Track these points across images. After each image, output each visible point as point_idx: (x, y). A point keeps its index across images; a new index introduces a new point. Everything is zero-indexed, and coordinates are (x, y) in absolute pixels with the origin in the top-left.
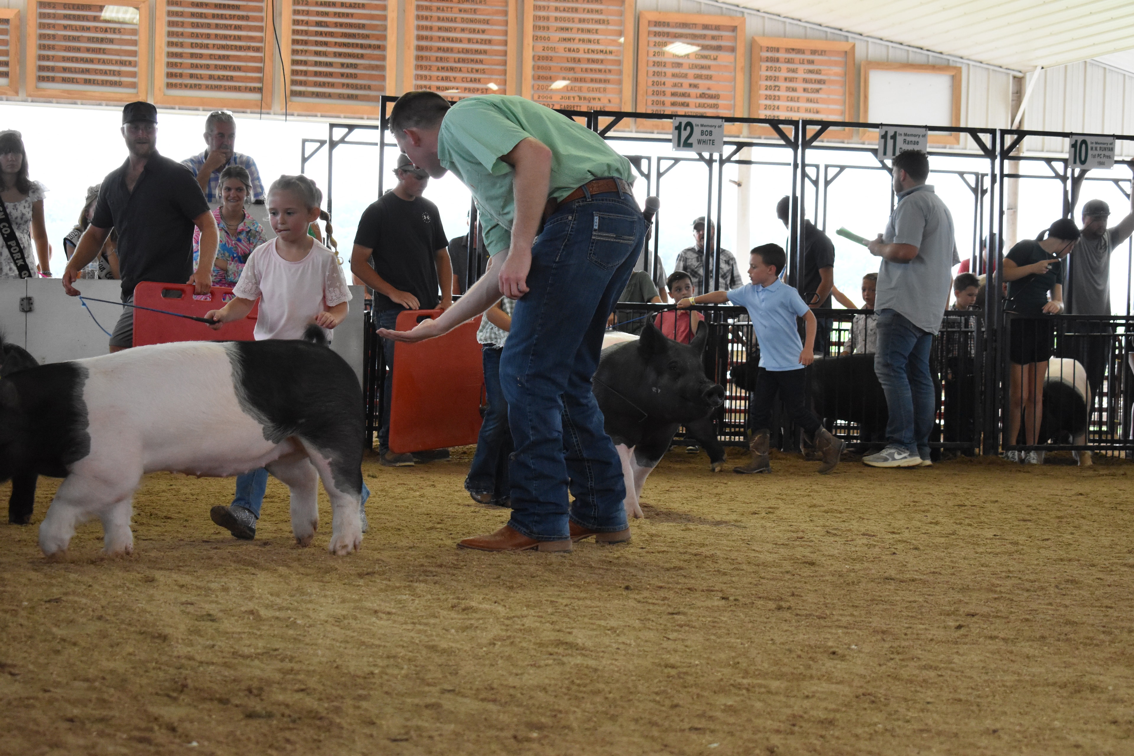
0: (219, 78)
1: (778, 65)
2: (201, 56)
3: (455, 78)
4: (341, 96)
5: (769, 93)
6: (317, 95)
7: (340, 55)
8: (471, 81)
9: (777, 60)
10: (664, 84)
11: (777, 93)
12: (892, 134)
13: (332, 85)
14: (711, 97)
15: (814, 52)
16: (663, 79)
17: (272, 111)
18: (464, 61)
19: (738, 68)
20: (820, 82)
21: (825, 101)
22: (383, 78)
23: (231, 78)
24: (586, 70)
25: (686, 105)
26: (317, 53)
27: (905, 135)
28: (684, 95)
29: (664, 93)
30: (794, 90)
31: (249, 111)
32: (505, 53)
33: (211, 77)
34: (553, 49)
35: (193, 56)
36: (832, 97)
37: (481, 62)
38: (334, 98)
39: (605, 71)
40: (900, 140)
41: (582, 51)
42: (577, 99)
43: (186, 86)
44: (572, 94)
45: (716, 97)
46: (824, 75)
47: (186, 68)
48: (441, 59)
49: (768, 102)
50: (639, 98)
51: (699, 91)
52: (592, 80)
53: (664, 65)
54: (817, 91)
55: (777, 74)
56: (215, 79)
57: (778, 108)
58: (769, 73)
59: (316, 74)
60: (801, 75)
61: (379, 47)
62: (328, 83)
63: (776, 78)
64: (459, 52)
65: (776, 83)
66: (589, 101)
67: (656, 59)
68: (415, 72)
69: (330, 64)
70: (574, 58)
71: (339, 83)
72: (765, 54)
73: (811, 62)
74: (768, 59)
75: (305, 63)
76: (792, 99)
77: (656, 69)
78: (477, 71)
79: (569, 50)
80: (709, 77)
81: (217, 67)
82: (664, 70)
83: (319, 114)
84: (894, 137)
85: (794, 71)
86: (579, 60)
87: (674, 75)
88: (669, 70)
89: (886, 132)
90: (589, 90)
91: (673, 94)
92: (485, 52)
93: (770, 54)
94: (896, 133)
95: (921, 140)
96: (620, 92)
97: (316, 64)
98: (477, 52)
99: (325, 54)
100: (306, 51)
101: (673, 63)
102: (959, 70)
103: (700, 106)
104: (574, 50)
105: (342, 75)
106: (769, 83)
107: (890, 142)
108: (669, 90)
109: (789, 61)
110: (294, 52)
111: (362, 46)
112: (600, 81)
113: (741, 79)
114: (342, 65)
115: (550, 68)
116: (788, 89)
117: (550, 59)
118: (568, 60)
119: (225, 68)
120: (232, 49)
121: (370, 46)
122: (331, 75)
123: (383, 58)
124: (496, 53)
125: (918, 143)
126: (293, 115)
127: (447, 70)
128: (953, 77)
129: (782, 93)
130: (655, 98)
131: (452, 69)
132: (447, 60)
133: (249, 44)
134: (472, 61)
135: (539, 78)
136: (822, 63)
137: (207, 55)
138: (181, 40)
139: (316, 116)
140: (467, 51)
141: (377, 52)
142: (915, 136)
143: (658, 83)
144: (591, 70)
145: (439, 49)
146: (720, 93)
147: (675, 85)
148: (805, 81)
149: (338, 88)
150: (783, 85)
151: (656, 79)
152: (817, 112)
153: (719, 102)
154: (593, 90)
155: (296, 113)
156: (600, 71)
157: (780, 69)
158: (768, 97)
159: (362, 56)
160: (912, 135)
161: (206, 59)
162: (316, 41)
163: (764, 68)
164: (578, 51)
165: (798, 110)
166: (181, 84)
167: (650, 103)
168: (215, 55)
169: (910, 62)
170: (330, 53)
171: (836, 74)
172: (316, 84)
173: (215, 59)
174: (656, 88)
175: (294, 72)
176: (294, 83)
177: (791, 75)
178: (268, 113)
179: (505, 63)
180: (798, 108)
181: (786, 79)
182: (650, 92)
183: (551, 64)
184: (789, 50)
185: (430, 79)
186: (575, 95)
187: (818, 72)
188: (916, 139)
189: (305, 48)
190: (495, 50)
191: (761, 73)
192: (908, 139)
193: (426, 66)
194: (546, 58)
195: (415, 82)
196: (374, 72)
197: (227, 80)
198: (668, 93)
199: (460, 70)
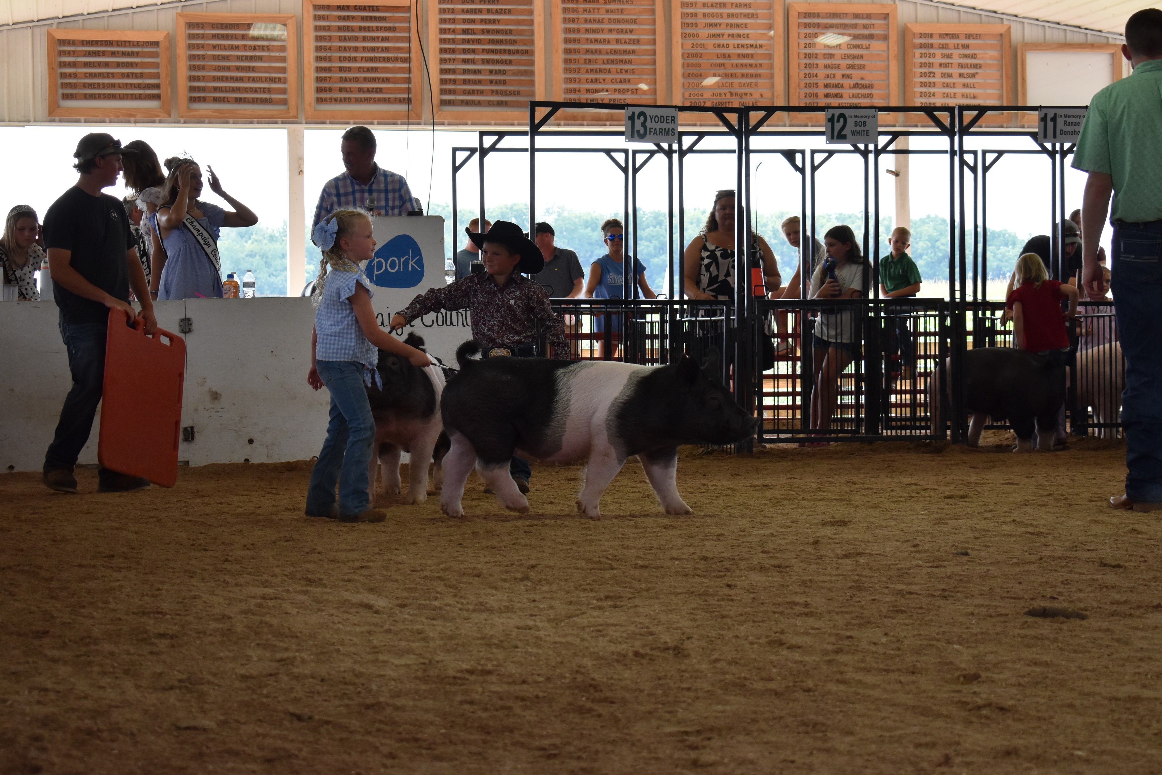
0: (369, 91)
1: (932, 51)
2: (349, 70)
3: (604, 80)
4: (490, 104)
5: (923, 80)
6: (467, 103)
7: (488, 62)
8: (621, 82)
9: (931, 46)
10: (816, 76)
11: (932, 80)
12: (1052, 116)
13: (481, 92)
14: (865, 87)
15: (968, 36)
16: (815, 71)
17: (422, 121)
18: (612, 62)
19: (891, 57)
20: (975, 66)
21: (982, 86)
22: (532, 83)
23: (380, 90)
24: (737, 65)
25: (840, 96)
26: (465, 61)
27: (1066, 116)
28: (837, 86)
29: (817, 85)
30: (950, 76)
31: (399, 122)
32: (654, 52)
33: (360, 90)
34: (703, 46)
35: (341, 69)
36: (988, 81)
37: (630, 62)
38: (485, 106)
39: (756, 66)
40: (1060, 122)
41: (731, 47)
42: (728, 95)
43: (336, 100)
44: (723, 91)
45: (871, 86)
46: (979, 59)
47: (335, 82)
48: (590, 61)
49: (923, 90)
50: (792, 91)
51: (852, 82)
52: (743, 76)
53: (816, 56)
54: (974, 75)
55: (931, 60)
56: (364, 92)
57: (934, 95)
58: (923, 60)
59: (465, 82)
60: (956, 60)
61: (526, 52)
62: (478, 90)
63: (931, 65)
64: (607, 53)
65: (931, 70)
66: (741, 97)
67: (808, 51)
68: (564, 76)
69: (478, 72)
70: (724, 54)
71: (488, 90)
72: (918, 41)
73: (966, 47)
74: (921, 46)
75: (454, 71)
76: (948, 85)
77: (808, 61)
78: (626, 71)
80: (862, 67)
81: (366, 80)
82: (816, 61)
83: (469, 122)
84: (1054, 119)
85: (949, 56)
86: (729, 56)
87: (826, 67)
88: (821, 62)
89: (1046, 114)
90: (740, 85)
91: (826, 86)
92: (634, 52)
93: (923, 41)
94: (1055, 114)
96: (772, 86)
97: (464, 72)
98: (625, 52)
99: (473, 62)
100: (454, 59)
101: (825, 54)
103: (854, 96)
104: (723, 46)
105: (491, 82)
106: (923, 70)
107: (1050, 124)
108: (821, 81)
109: (943, 47)
110: (442, 61)
111: (509, 52)
112: (752, 76)
113: (894, 68)
114: (491, 72)
115: (700, 65)
116: (943, 75)
117: (701, 56)
118: (718, 56)
119: (374, 80)
120: (380, 61)
121: (517, 52)
122: (479, 82)
123: (532, 63)
124: (644, 52)
126: (443, 124)
127: (596, 72)
128: (1113, 55)
129: (938, 80)
130: (808, 91)
131: (601, 71)
132: (596, 61)
133: (396, 55)
134: (621, 61)
135: (689, 75)
136: (978, 47)
137: (355, 68)
138: (329, 54)
139: (466, 124)
140: (615, 52)
141: (525, 57)
142: (1076, 117)
143: (810, 75)
144: (742, 65)
145: (588, 51)
146: (873, 82)
147: (828, 77)
148: (961, 66)
149: (487, 95)
150: (938, 71)
151: (808, 71)
152: (974, 97)
153: (874, 91)
154: (744, 85)
155: (446, 122)
156: (751, 65)
157: (934, 55)
158: (923, 85)
159: (510, 62)
160: (1072, 116)
161: (354, 72)
162: (464, 49)
163: (917, 55)
164: (728, 46)
165: (954, 96)
166: (331, 99)
167: (802, 96)
168: (363, 68)
169: (1068, 42)
170: (478, 60)
171: (992, 58)
172: (465, 92)
173: (364, 72)
174: (808, 81)
175: (443, 82)
176: (443, 92)
177: (946, 61)
178: (419, 124)
179: (654, 62)
180: (955, 94)
181: (940, 65)
182: (802, 85)
183: (701, 61)
184: (943, 36)
185: (580, 82)
186: (726, 91)
187: (974, 56)
188: (1076, 120)
189: (453, 56)
190: (644, 50)
191: (915, 60)
192: (1069, 120)
193: (575, 69)
194: (696, 55)
195: (564, 86)
196: (523, 78)
197: (377, 92)
198: (821, 85)
199: (610, 71)
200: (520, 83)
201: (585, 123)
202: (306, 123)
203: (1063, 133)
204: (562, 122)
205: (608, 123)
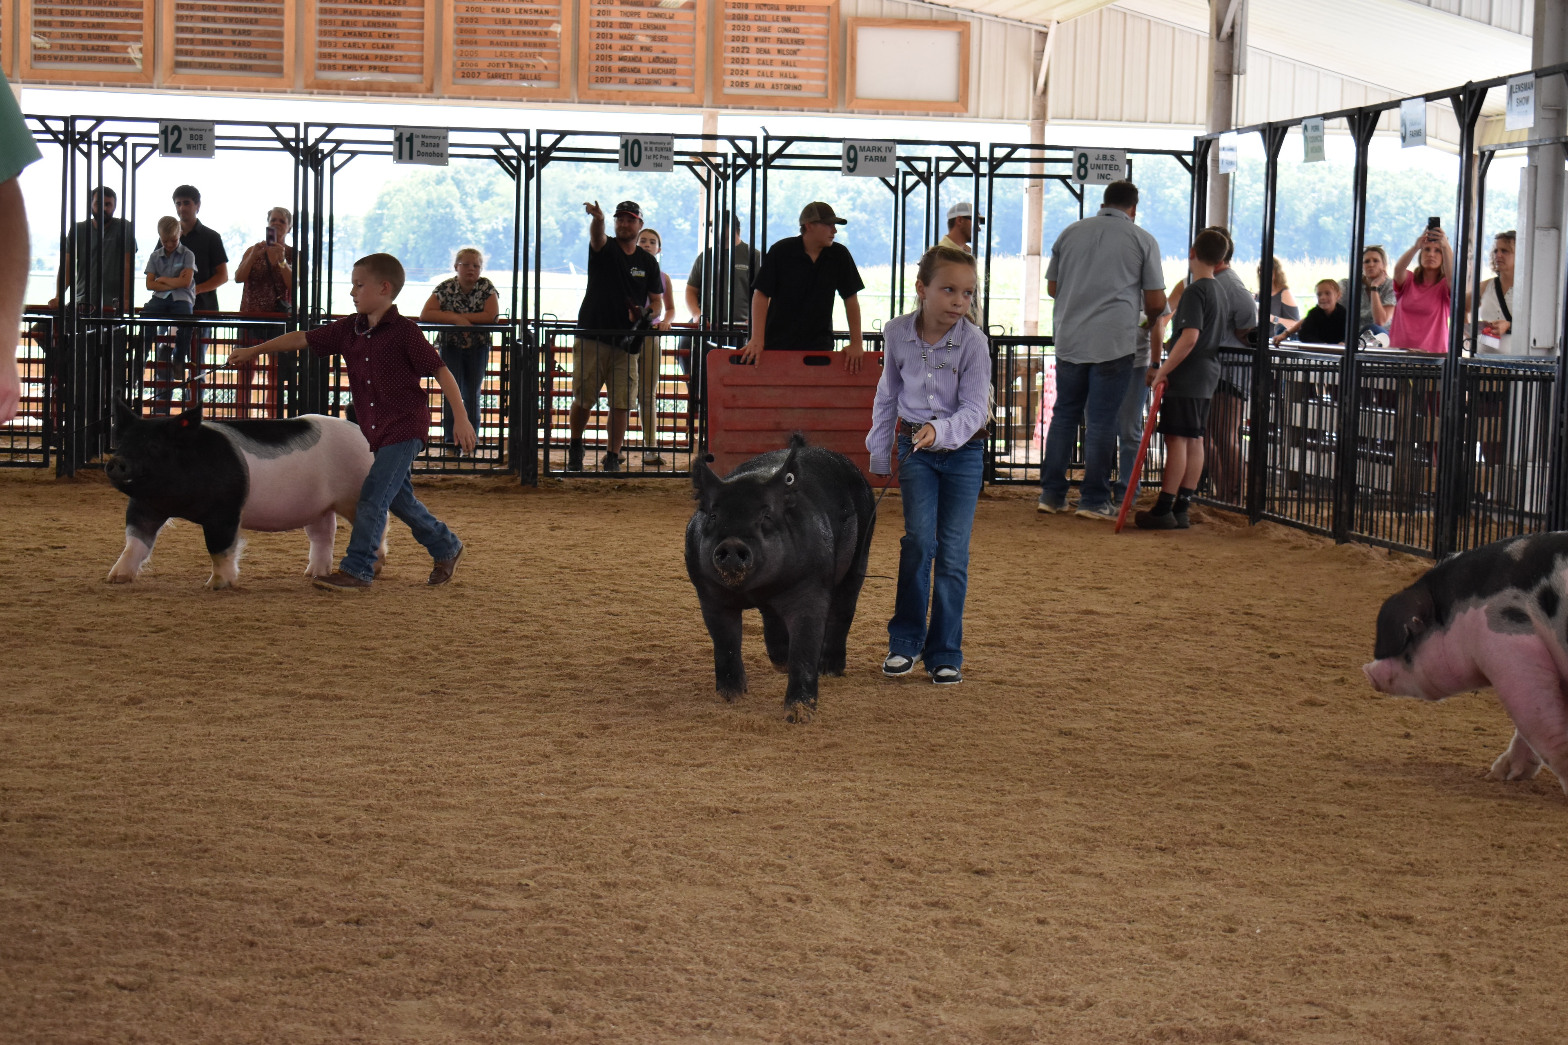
0: (94, 49)
1: (746, 23)
2: (72, 24)
3: (364, 45)
4: (233, 67)
5: (736, 55)
6: (205, 66)
7: (231, 20)
8: (383, 47)
9: (746, 17)
10: (610, 47)
11: (746, 56)
12: (408, 136)
13: (222, 54)
14: (667, 61)
15: (790, 8)
16: (609, 42)
17: (155, 85)
18: (374, 24)
19: (698, 28)
20: (797, 42)
21: (803, 64)
22: (281, 46)
23: (107, 49)
24: (518, 33)
25: (638, 71)
26: (205, 19)
27: (423, 136)
28: (634, 59)
29: (610, 58)
30: (767, 52)
31: (128, 84)
32: (422, 15)
33: (84, 48)
34: (479, 10)
35: (63, 24)
36: (813, 59)
37: (394, 25)
38: (225, 69)
39: (541, 34)
40: (417, 142)
41: (512, 12)
42: (507, 66)
43: (56, 58)
44: (501, 60)
45: (674, 61)
46: (806, 33)
47: (56, 38)
48: (347, 23)
49: (735, 66)
50: (581, 64)
51: (652, 55)
52: (525, 44)
53: (611, 25)
54: (795, 52)
55: (746, 34)
56: (88, 50)
57: (747, 73)
58: (736, 33)
59: (204, 42)
60: (774, 34)
61: (274, 11)
62: (218, 52)
63: (744, 39)
64: (368, 15)
65: (745, 44)
66: (522, 68)
67: (602, 19)
68: (318, 39)
69: (220, 31)
70: (504, 20)
71: (230, 52)
72: (731, 11)
73: (787, 19)
74: (734, 17)
75: (191, 30)
76: (764, 63)
77: (601, 30)
78: (390, 35)
79: (498, 10)
80: (664, 39)
81: (90, 37)
82: (610, 31)
83: (209, 87)
84: (410, 139)
85: (767, 30)
86: (510, 22)
87: (622, 37)
88: (616, 31)
89: (401, 134)
90: (521, 55)
91: (621, 59)
92: (399, 14)
93: (737, 11)
94: (412, 134)
95: (441, 141)
96: (558, 57)
97: (204, 31)
98: (389, 14)
99: (213, 20)
100: (192, 17)
101: (621, 23)
102: (966, 25)
103: (654, 71)
104: (503, 11)
105: (234, 43)
106: (736, 44)
107: (406, 145)
108: (616, 53)
109: (758, 18)
110: (179, 18)
111: (256, 10)
112: (535, 45)
113: (701, 39)
114: (234, 32)
115: (475, 32)
116: (759, 51)
117: (476, 21)
118: (496, 21)
119: (99, 37)
120: (107, 16)
121: (265, 10)
122: (220, 43)
123: (281, 23)
124: (411, 15)
125: (438, 145)
126: (179, 88)
127: (355, 35)
128: (961, 34)
129: (752, 56)
130: (600, 63)
131: (361, 34)
132: (354, 24)
133: (127, 10)
134: (384, 25)
135: (463, 42)
136: (799, 20)
137: (78, 23)
138: (50, 7)
139: (205, 89)
140: (378, 14)
141: (273, 17)
142: (434, 137)
143: (603, 47)
144: (524, 32)
145: (345, 12)
146: (678, 56)
147: (624, 49)
148: (780, 41)
149: (228, 57)
150: (753, 46)
151: (601, 41)
152: (795, 77)
153: (678, 67)
154: (527, 55)
155: (182, 86)
156: (534, 33)
157: (749, 28)
158: (735, 61)
159: (256, 22)
160: (431, 137)
161: (78, 28)
162: (203, 6)
163: (729, 27)
164: (508, 11)
165: (772, 74)
166: (50, 56)
167: (593, 69)
168: (88, 23)
169: (909, 17)
170: (219, 18)
171: (817, 33)
172: (204, 54)
173: (89, 27)
174: (600, 52)
175: (179, 41)
176: (178, 52)
177: (762, 34)
178: (151, 87)
179: (421, 26)
180: (772, 72)
181: (756, 39)
182: (594, 57)
183: (477, 26)
184: (759, 6)
185: (335, 46)
186: (506, 60)
187: (796, 31)
188: (436, 141)
189: (192, 13)
190: (412, 12)
191: (726, 33)
192: (427, 141)
193: (330, 32)
194: (471, 20)
195: (318, 50)
196: (270, 40)
197: (103, 51)
198: (615, 58)
199: (370, 35)
200: (267, 45)
201: (342, 92)
202: (23, 83)
203: (420, 154)
204: (315, 91)
205: (368, 93)
